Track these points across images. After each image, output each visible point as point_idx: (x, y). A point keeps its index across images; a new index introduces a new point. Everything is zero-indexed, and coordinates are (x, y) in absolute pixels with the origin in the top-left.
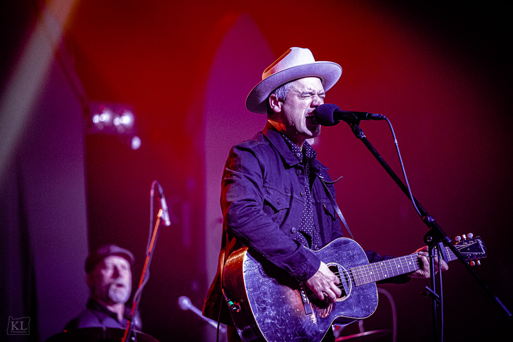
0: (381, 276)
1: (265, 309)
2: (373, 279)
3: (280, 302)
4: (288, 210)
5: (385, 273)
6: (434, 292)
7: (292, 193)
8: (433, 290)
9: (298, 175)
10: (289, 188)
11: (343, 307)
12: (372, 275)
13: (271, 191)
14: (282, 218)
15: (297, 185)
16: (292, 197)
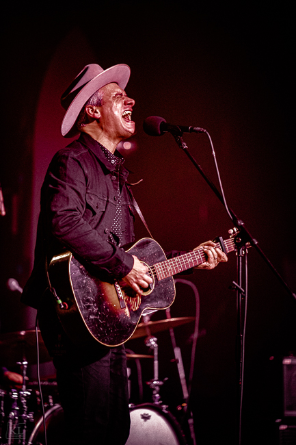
0: (177, 270)
1: (89, 307)
2: (171, 273)
3: (101, 299)
4: (104, 212)
5: (180, 267)
6: (240, 287)
7: (108, 198)
8: (239, 285)
9: (112, 181)
10: (106, 193)
11: (149, 300)
12: (170, 270)
13: (92, 197)
14: (98, 220)
15: (112, 190)
16: (108, 201)
